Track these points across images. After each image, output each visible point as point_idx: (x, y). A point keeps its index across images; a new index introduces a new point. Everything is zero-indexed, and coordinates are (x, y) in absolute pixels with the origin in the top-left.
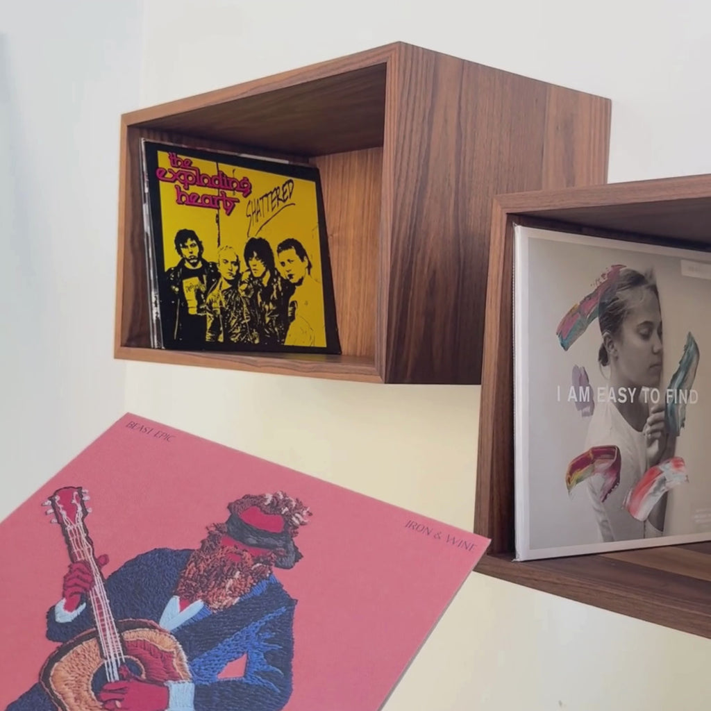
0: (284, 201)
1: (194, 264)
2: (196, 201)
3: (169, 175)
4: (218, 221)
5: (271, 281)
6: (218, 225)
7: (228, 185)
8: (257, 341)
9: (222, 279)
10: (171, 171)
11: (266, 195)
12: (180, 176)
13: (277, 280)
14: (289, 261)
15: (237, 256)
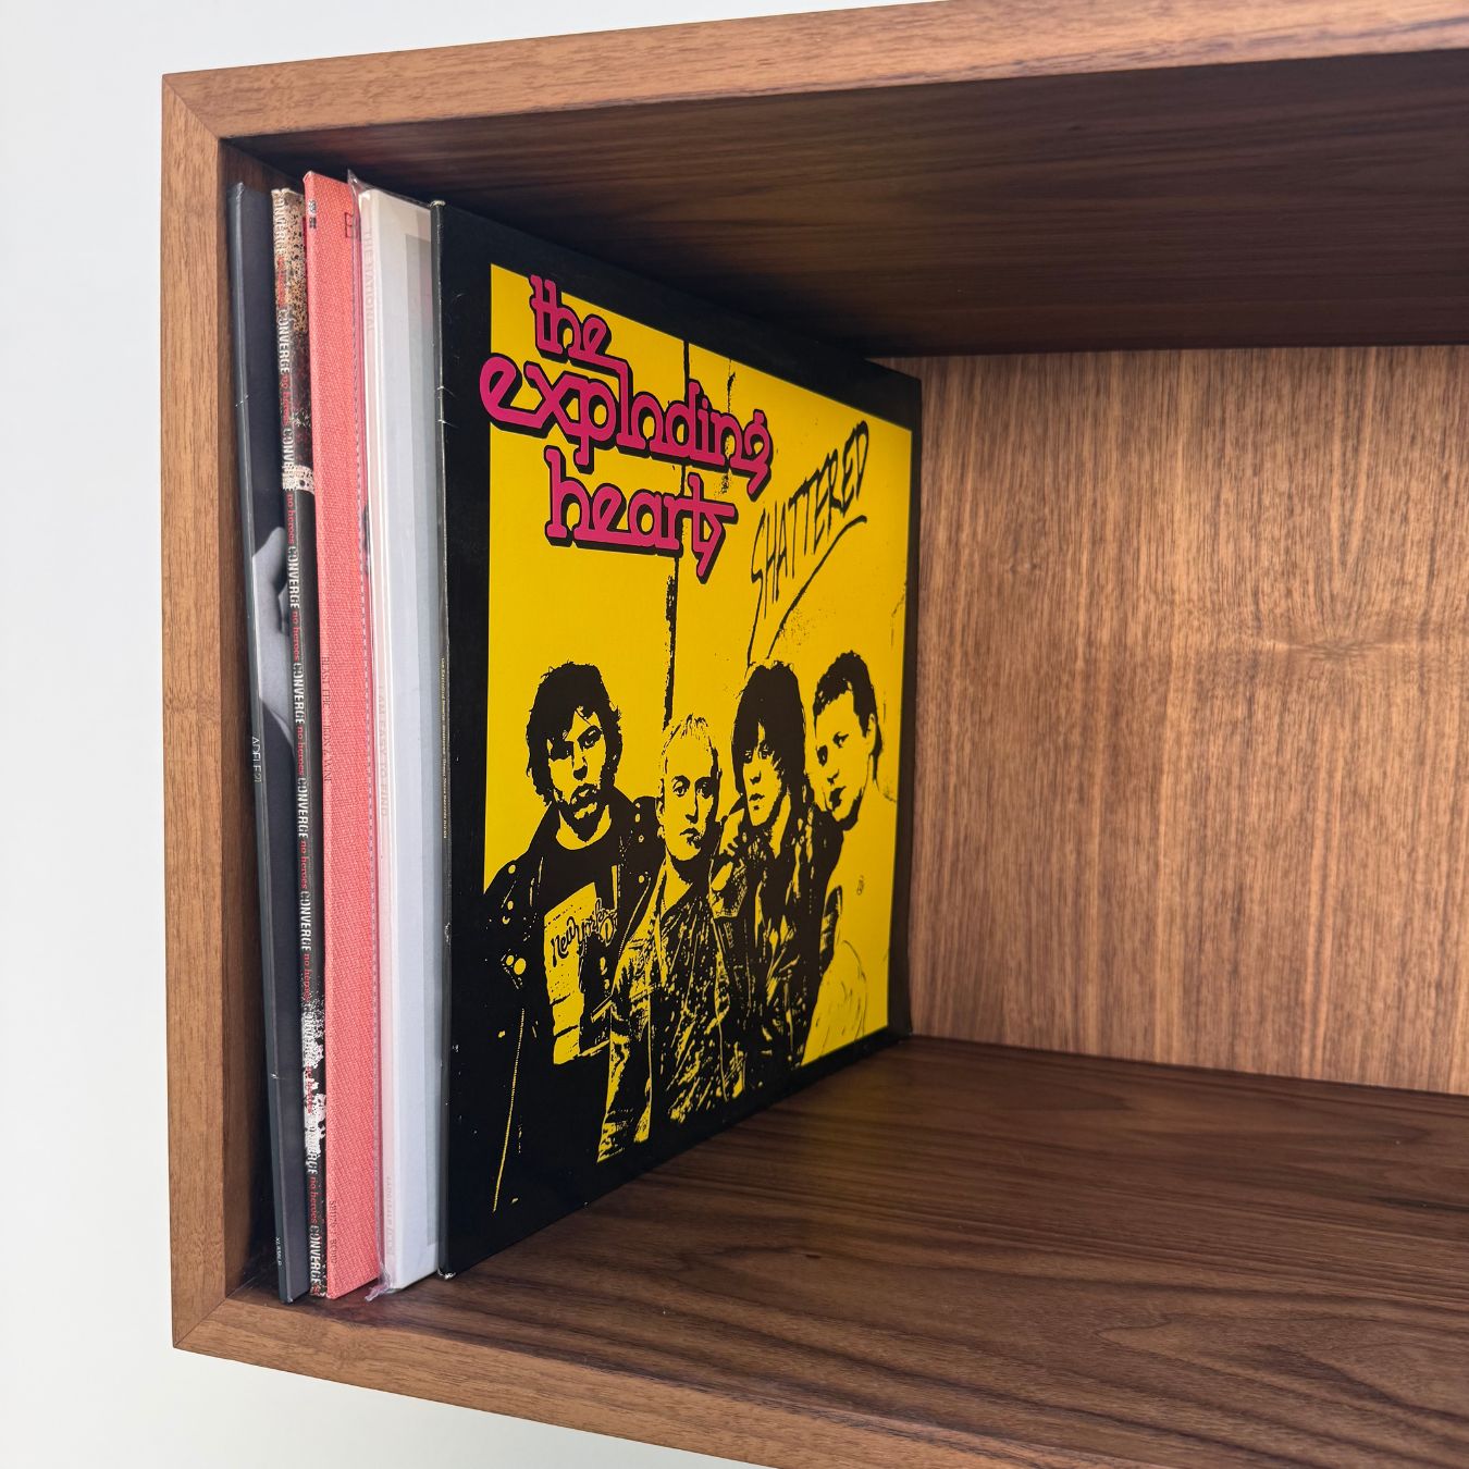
0: (844, 508)
1: (585, 828)
2: (612, 526)
3: (527, 398)
4: (671, 614)
5: (792, 832)
6: (673, 629)
7: (712, 449)
8: (738, 1088)
9: (667, 868)
10: (536, 377)
11: (804, 489)
12: (565, 403)
13: (806, 823)
14: (837, 739)
15: (715, 753)
